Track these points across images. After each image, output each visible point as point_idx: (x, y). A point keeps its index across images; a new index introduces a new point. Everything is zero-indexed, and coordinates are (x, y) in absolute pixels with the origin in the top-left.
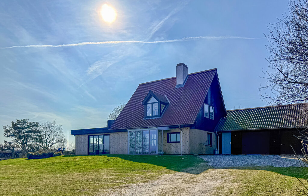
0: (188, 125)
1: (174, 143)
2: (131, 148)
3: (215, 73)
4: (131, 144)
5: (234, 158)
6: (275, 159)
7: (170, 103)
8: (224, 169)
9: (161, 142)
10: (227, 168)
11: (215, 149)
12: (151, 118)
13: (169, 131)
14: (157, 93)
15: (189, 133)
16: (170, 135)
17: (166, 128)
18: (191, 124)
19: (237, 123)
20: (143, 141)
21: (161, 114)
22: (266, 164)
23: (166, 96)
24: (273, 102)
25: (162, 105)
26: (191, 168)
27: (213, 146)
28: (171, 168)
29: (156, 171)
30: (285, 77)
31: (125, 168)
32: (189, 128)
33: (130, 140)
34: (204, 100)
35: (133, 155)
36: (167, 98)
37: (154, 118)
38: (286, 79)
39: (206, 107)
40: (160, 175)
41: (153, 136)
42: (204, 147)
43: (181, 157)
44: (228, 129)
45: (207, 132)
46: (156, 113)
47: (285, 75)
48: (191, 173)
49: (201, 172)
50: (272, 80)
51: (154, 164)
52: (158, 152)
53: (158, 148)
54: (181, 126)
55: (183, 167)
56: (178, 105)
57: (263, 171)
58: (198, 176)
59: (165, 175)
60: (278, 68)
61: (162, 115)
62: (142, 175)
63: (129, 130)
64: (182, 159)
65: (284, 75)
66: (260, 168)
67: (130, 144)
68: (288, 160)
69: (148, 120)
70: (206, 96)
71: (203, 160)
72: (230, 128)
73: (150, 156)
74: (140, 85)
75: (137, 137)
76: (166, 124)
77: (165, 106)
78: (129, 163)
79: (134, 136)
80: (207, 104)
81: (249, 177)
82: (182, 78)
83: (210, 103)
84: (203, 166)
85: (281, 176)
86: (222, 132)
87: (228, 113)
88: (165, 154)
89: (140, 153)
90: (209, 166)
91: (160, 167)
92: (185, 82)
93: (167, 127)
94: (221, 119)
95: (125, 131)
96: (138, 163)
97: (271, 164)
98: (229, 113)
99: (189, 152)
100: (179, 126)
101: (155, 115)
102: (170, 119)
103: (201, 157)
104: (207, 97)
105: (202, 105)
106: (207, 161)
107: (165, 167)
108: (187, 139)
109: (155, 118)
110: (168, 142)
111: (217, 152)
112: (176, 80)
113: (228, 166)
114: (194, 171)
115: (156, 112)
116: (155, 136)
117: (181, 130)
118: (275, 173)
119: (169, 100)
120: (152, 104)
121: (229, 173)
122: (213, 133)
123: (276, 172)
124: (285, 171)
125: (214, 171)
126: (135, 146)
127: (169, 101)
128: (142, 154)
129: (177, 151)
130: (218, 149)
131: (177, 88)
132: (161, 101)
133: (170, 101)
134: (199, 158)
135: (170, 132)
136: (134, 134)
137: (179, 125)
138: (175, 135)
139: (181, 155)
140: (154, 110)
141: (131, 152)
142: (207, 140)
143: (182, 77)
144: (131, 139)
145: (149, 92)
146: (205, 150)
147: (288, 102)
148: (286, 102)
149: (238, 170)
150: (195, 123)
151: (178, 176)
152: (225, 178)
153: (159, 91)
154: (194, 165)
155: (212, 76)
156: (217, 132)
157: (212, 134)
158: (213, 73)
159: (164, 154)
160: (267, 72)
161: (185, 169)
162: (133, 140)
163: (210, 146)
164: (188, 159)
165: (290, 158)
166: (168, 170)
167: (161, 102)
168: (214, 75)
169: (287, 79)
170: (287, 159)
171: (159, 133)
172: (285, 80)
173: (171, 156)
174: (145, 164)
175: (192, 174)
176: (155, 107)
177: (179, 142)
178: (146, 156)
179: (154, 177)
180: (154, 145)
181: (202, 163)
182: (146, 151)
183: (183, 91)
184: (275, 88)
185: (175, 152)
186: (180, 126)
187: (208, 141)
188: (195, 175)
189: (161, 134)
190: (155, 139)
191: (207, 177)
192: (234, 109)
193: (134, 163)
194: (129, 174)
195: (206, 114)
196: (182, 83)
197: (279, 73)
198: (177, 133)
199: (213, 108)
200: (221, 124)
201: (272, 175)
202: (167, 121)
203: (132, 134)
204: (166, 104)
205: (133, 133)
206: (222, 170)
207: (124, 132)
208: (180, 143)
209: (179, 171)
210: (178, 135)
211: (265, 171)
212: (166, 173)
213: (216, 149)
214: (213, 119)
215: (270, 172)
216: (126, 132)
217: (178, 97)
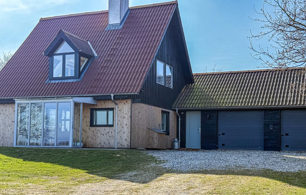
0: (128, 95)
1: (103, 128)
2: (21, 136)
3: (175, 9)
4: (20, 128)
5: (206, 155)
6: (274, 157)
7: (96, 55)
8: (191, 175)
9: (78, 125)
10: (195, 173)
11: (174, 139)
12: (60, 81)
13: (94, 105)
14: (74, 36)
15: (130, 110)
16: (95, 112)
17: (88, 100)
18: (134, 95)
19: (211, 95)
20: (45, 122)
21: (80, 73)
22: (261, 167)
23: (89, 43)
24: (271, 61)
25: (82, 58)
26: (134, 173)
27: (170, 134)
28: (96, 172)
29: (69, 178)
30: (291, 20)
31: (9, 172)
32: (129, 101)
33: (19, 120)
34: (156, 54)
35: (25, 148)
36: (91, 46)
37: (66, 81)
38: (292, 23)
39: (160, 65)
40: (77, 185)
41: (63, 114)
42: (156, 135)
43: (114, 153)
44: (196, 105)
45: (161, 109)
46: (70, 72)
47: (291, 16)
48: (133, 182)
49: (151, 180)
50: (270, 25)
51: (65, 165)
52: (72, 144)
53: (73, 136)
54: (116, 97)
55: (119, 170)
56: (111, 61)
57: (257, 177)
58: (146, 186)
59: (85, 184)
60: (280, 4)
61: (82, 75)
62: (42, 186)
63: (17, 101)
64: (117, 155)
65: (289, 16)
66: (250, 173)
67: (18, 129)
68: (296, 160)
69: (55, 83)
70: (159, 47)
71: (154, 158)
72: (199, 104)
73: (57, 151)
74: (42, 21)
75: (33, 116)
76: (88, 93)
77: (87, 60)
78: (17, 163)
79: (27, 114)
80: (162, 60)
81: (234, 188)
82: (119, 13)
83: (166, 59)
84: (154, 169)
85: (287, 186)
86: (185, 111)
87: (195, 79)
88: (85, 146)
89: (37, 144)
90: (165, 168)
91: (76, 170)
92: (123, 20)
93: (90, 98)
94: (185, 87)
95: (11, 103)
96: (33, 163)
97: (268, 167)
98: (198, 78)
99: (129, 145)
100: (112, 98)
101: (69, 75)
102: (96, 84)
103: (150, 153)
104: (161, 49)
105: (153, 62)
106: (161, 161)
107: (87, 170)
108: (127, 121)
109: (69, 81)
110: (92, 125)
111: (177, 145)
112: (108, 16)
113: (197, 170)
114: (140, 178)
115: (71, 70)
116: (68, 114)
117: (116, 104)
118: (276, 181)
119: (95, 50)
120: (64, 55)
121: (199, 181)
122: (171, 112)
123: (278, 180)
124: (293, 178)
125: (173, 178)
126: (28, 132)
127: (94, 52)
128: (42, 146)
129: (107, 142)
130: (178, 140)
131: (109, 31)
132: (80, 51)
133: (96, 52)
134: (147, 154)
135: (95, 107)
136: (27, 109)
137: (112, 95)
138: (105, 112)
139: (114, 150)
140: (66, 67)
141: (21, 143)
142: (161, 123)
143: (119, 10)
144: (21, 120)
145: (58, 33)
146: (156, 141)
147: (296, 62)
148: (294, 61)
149: (214, 175)
150: (141, 92)
151: (110, 186)
152: (193, 189)
153: (77, 34)
154: (138, 168)
155: (169, 13)
156: (177, 109)
157: (169, 113)
158: (171, 8)
159: (83, 147)
160: (262, 10)
161: (122, 174)
162: (26, 120)
163: (166, 134)
164: (128, 156)
165: (298, 157)
166: (91, 175)
167: (80, 53)
168: (173, 11)
169: (294, 23)
170: (293, 158)
171: (75, 109)
172: (290, 25)
173: (96, 151)
174: (48, 165)
175: (134, 184)
176: (69, 62)
177: (112, 126)
178: (49, 150)
179: (64, 188)
180: (66, 130)
181: (153, 164)
182: (50, 141)
183: (119, 36)
184: (274, 39)
185: (104, 143)
186: (114, 96)
187: (163, 125)
188: (141, 185)
189: (80, 109)
190: (68, 120)
191: (162, 189)
192: (205, 72)
193: (25, 162)
194: (15, 184)
195: (160, 78)
196: (118, 21)
197: (281, 13)
198: (108, 109)
199: (170, 68)
200: (185, 97)
201: (272, 184)
202: (92, 87)
203: (23, 109)
204: (90, 57)
205: (25, 108)
206: (188, 175)
207: (7, 105)
208: (113, 128)
209: (111, 177)
210: (111, 113)
211: (260, 178)
212: (87, 181)
213: (176, 139)
214: (172, 87)
215: (268, 179)
216: (13, 105)
217: (111, 45)
